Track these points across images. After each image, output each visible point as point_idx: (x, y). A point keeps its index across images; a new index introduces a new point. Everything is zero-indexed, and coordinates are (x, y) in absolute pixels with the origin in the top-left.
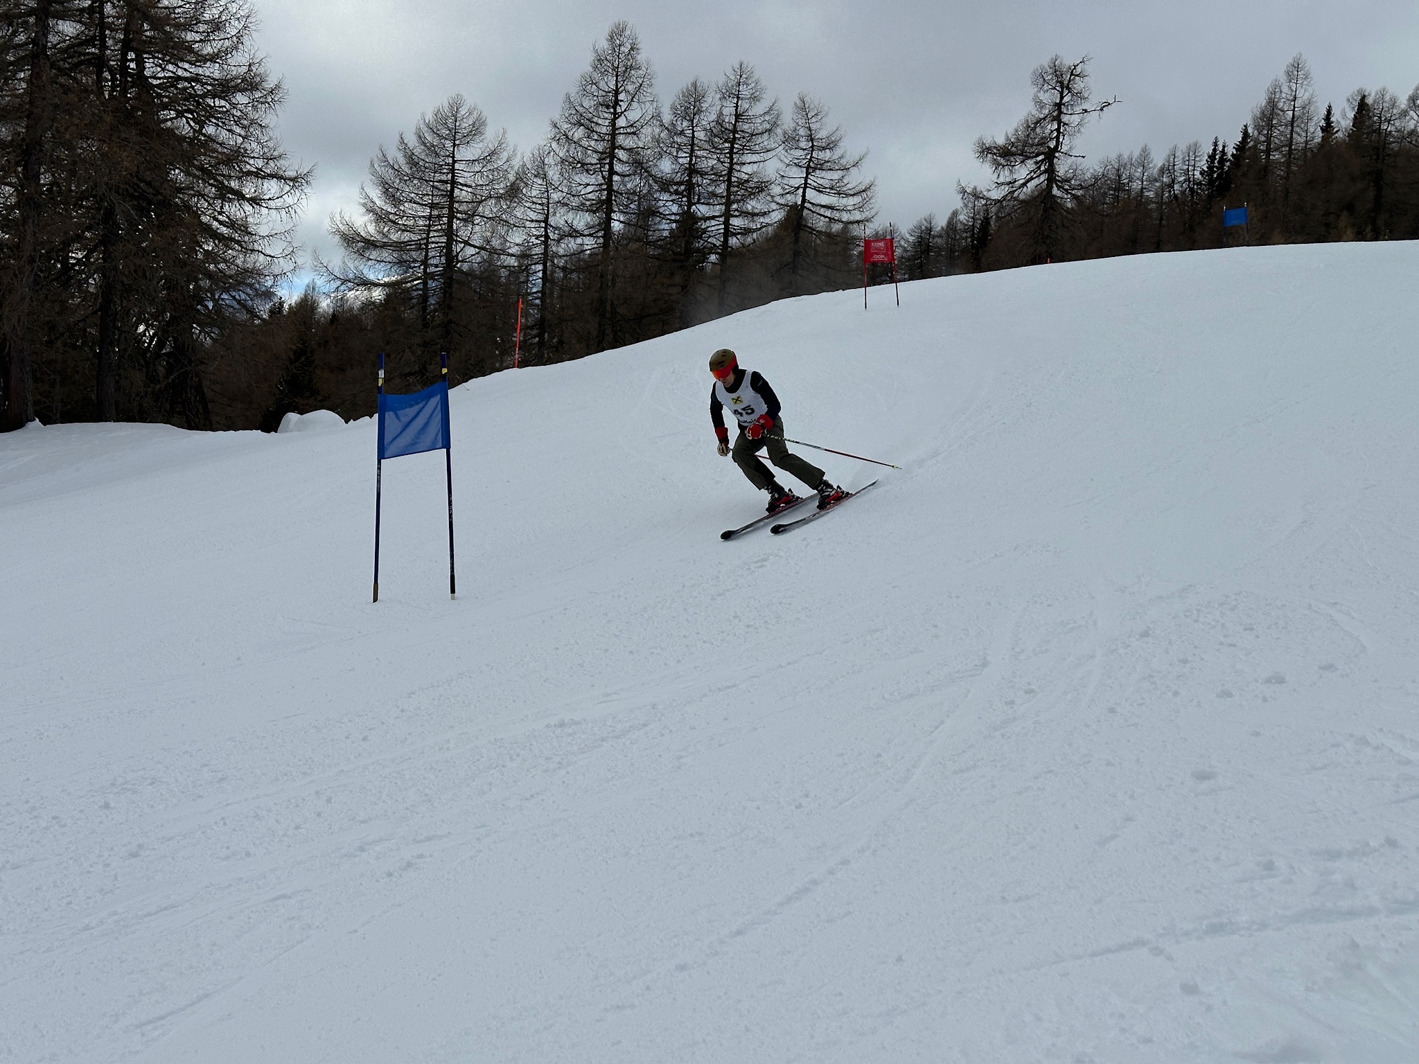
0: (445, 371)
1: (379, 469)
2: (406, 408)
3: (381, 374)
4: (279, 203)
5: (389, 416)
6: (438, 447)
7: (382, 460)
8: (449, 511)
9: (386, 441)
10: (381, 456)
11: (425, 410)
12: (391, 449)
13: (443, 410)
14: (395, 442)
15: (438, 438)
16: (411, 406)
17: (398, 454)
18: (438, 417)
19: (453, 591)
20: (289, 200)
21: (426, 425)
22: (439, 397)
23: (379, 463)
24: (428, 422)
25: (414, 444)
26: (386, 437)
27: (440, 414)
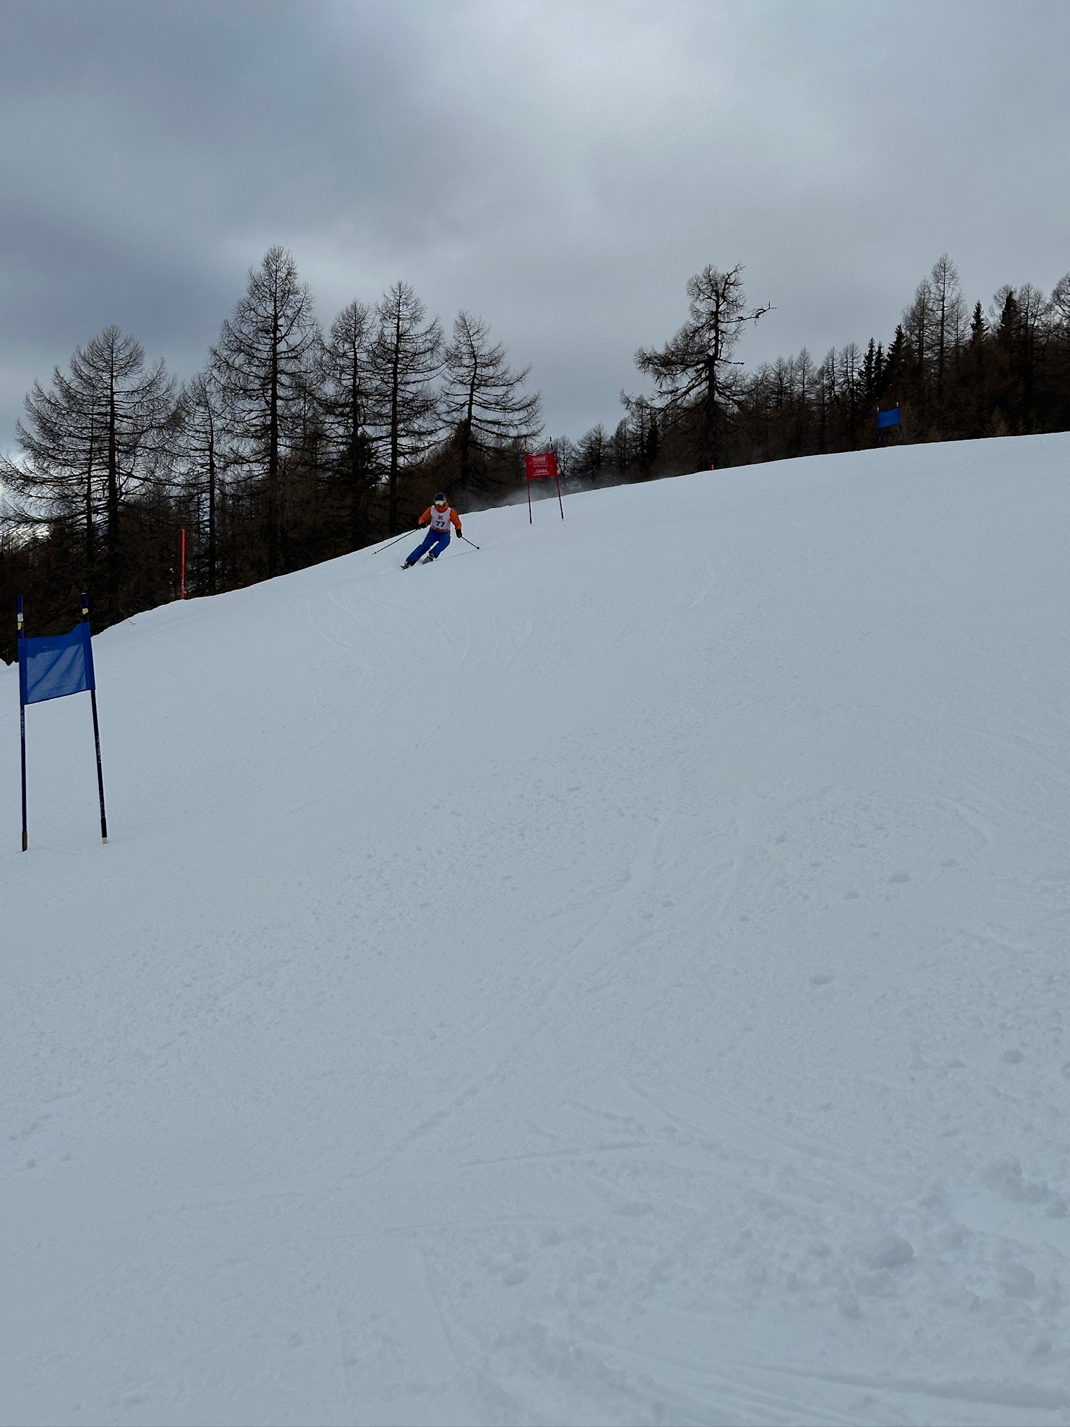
0: (85, 611)
1: (23, 714)
3: (20, 617)
5: (29, 660)
6: (83, 689)
7: (25, 706)
8: (97, 754)
9: (29, 686)
10: (24, 701)
11: (67, 655)
12: (34, 694)
13: (86, 654)
14: (38, 688)
15: (83, 679)
16: (51, 650)
17: (42, 698)
18: (81, 661)
19: (104, 835)
23: (22, 708)
24: (71, 664)
25: (60, 687)
26: (28, 682)
27: (83, 656)
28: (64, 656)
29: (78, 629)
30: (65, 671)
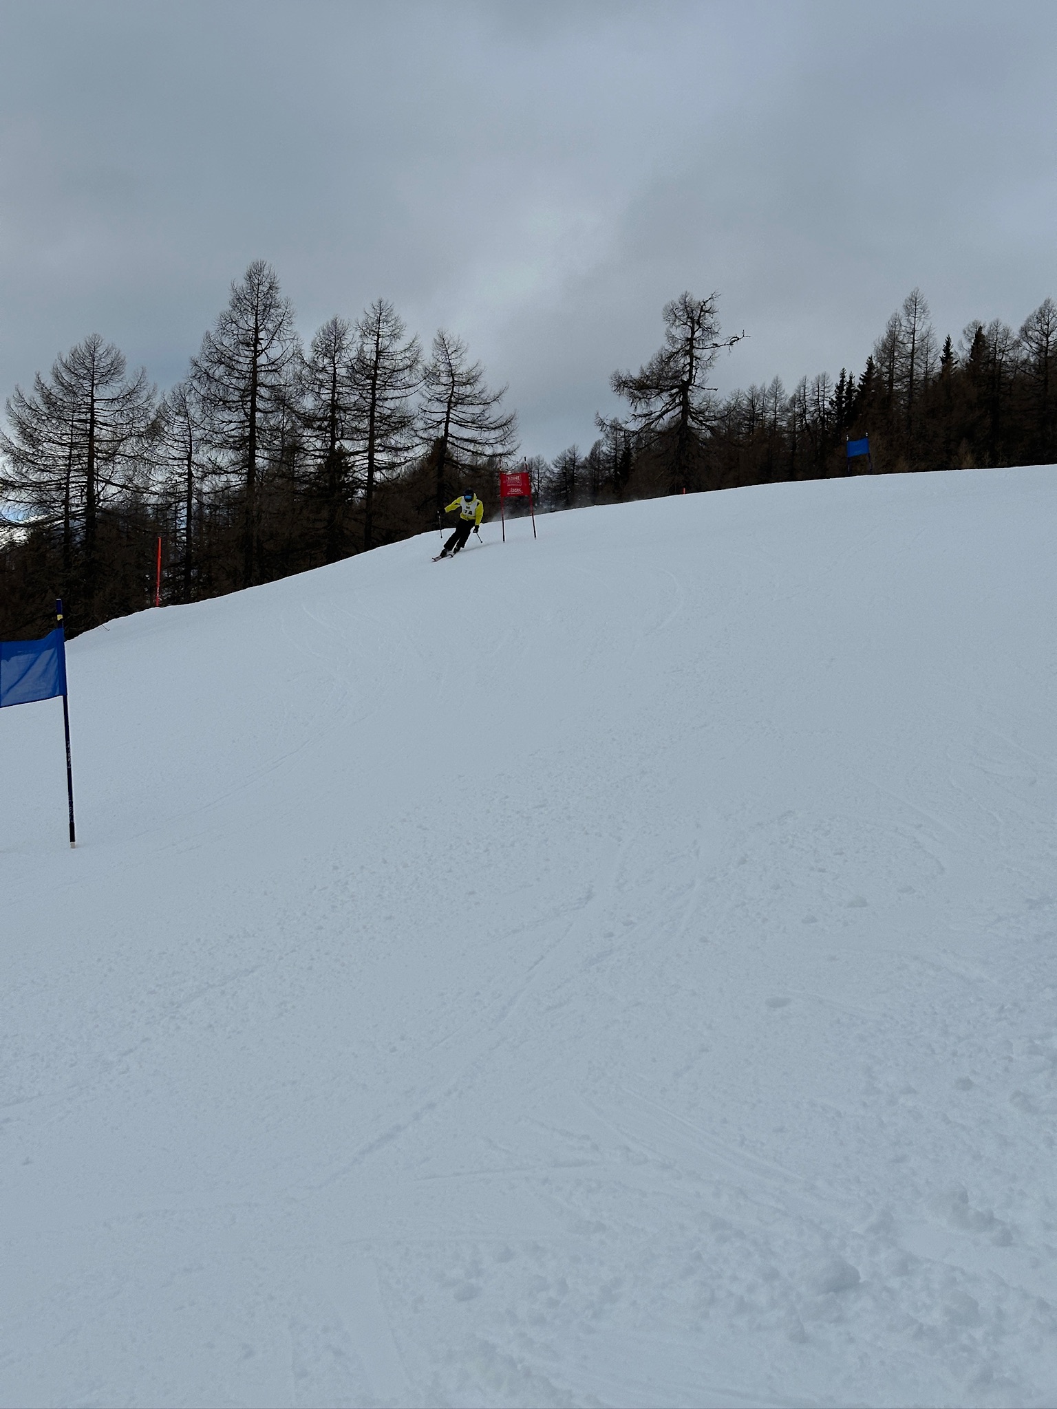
0: (60, 617)
5: (6, 664)
6: (57, 694)
8: (67, 759)
9: (3, 690)
12: (8, 698)
13: (60, 661)
14: (12, 691)
15: (55, 685)
16: (27, 653)
17: (15, 703)
18: (54, 667)
19: (72, 839)
22: (55, 648)
24: (46, 669)
25: (35, 692)
26: (2, 685)
27: (56, 664)
28: (38, 662)
29: (52, 635)
30: (40, 676)
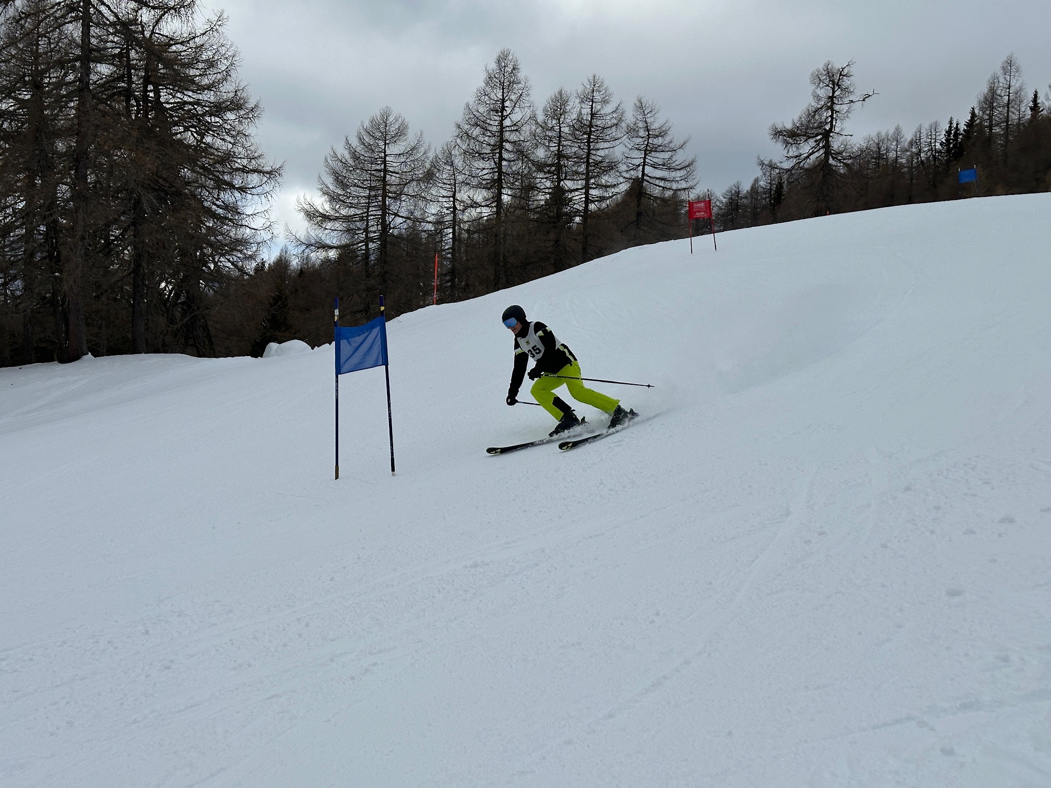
0: (382, 308)
1: (337, 382)
2: (356, 336)
3: (337, 312)
4: (259, 190)
5: (343, 343)
6: (379, 364)
7: (339, 375)
8: (389, 411)
9: (342, 361)
10: (338, 372)
11: (369, 337)
12: (345, 368)
13: (382, 338)
14: (348, 362)
16: (359, 335)
17: (351, 370)
18: (379, 343)
19: (393, 470)
20: (267, 188)
21: (370, 348)
22: (379, 328)
23: (337, 377)
24: (372, 346)
25: (362, 363)
26: (341, 358)
27: (380, 340)
28: (367, 340)
29: (377, 319)
30: (367, 352)
